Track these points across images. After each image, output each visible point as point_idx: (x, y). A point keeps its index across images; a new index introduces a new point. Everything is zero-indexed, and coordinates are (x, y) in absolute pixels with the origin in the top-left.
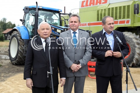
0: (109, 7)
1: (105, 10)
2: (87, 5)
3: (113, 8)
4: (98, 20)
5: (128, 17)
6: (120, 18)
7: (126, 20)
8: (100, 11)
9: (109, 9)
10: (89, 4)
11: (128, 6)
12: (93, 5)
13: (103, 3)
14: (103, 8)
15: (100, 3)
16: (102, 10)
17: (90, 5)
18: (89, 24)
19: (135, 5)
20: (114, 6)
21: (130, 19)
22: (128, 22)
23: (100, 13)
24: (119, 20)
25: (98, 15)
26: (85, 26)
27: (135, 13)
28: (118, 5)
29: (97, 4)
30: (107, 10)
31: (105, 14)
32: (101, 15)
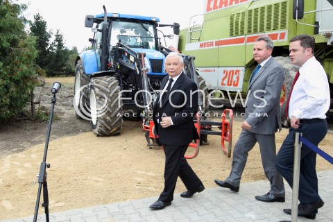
0: (250, 9)
1: (243, 13)
2: (215, 7)
3: (256, 10)
4: (232, 35)
5: (283, 26)
6: (269, 29)
7: (279, 32)
8: (235, 17)
9: (250, 11)
10: (218, 4)
11: (284, 3)
12: (226, 5)
13: (241, 1)
14: (241, 12)
16: (238, 14)
17: (221, 6)
18: (218, 43)
21: (285, 31)
22: (282, 36)
23: (234, 21)
24: (267, 33)
25: (232, 24)
26: (212, 47)
27: (295, 18)
29: (231, 3)
30: (247, 14)
31: (243, 23)
32: (237, 24)
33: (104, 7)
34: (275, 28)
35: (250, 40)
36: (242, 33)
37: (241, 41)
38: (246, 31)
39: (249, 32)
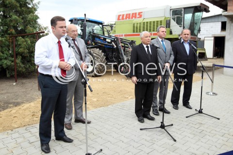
0: (144, 21)
1: (140, 23)
2: (123, 19)
3: (147, 22)
4: (134, 31)
8: (136, 24)
9: (144, 23)
10: (125, 18)
11: (161, 21)
12: (129, 18)
13: (138, 18)
14: (139, 22)
15: (135, 17)
17: (126, 19)
18: (125, 35)
19: (167, 21)
20: (149, 21)
23: (135, 26)
25: (134, 27)
26: (122, 37)
27: (167, 27)
28: (152, 20)
29: (132, 18)
30: (142, 24)
31: (140, 27)
32: (137, 28)
33: (85, 15)
36: (140, 31)
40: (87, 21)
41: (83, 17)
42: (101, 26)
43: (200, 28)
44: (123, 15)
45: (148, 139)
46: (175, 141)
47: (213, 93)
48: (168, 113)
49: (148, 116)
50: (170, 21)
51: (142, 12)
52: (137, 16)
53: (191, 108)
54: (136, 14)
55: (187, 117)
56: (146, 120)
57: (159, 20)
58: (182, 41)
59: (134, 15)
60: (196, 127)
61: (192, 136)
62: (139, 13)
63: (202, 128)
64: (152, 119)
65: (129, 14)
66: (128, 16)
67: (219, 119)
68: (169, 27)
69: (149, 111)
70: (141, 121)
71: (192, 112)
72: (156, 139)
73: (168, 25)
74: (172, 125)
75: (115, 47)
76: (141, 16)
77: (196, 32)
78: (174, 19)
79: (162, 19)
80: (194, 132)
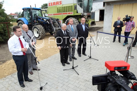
1: (61, 8)
2: (51, 5)
3: (65, 7)
4: (58, 12)
5: (72, 11)
6: (68, 11)
7: (71, 12)
9: (63, 7)
10: (52, 4)
11: (72, 6)
12: (55, 5)
13: (60, 4)
14: (60, 7)
15: (58, 4)
16: (59, 8)
17: (53, 5)
18: (54, 15)
19: (75, 6)
20: (65, 6)
21: (73, 12)
22: (72, 13)
23: (59, 9)
24: (68, 12)
25: (58, 10)
26: (52, 15)
27: (75, 9)
28: (67, 6)
29: (56, 4)
30: (62, 8)
31: (61, 10)
32: (59, 10)
34: (70, 11)
35: (63, 14)
36: (61, 12)
37: (61, 14)
38: (62, 12)
39: (63, 12)
40: (32, 9)
41: (29, 7)
42: (40, 11)
43: (92, 8)
44: (52, 3)
45: (67, 75)
46: (78, 74)
47: (97, 45)
48: (76, 59)
49: (67, 62)
50: (76, 6)
51: (61, 1)
52: (59, 3)
53: (86, 55)
54: (58, 2)
55: (84, 61)
56: (66, 64)
57: (71, 5)
58: (81, 24)
59: (57, 3)
60: (88, 66)
61: (86, 71)
62: (60, 2)
63: (90, 66)
64: (69, 64)
65: (55, 2)
66: (54, 3)
67: (98, 60)
68: (76, 9)
69: (67, 60)
70: (64, 65)
71: (87, 57)
72: (70, 75)
73: (75, 8)
74: (77, 66)
75: (49, 23)
76: (61, 3)
77: (90, 10)
78: (79, 5)
79: (72, 5)
80: (87, 69)
